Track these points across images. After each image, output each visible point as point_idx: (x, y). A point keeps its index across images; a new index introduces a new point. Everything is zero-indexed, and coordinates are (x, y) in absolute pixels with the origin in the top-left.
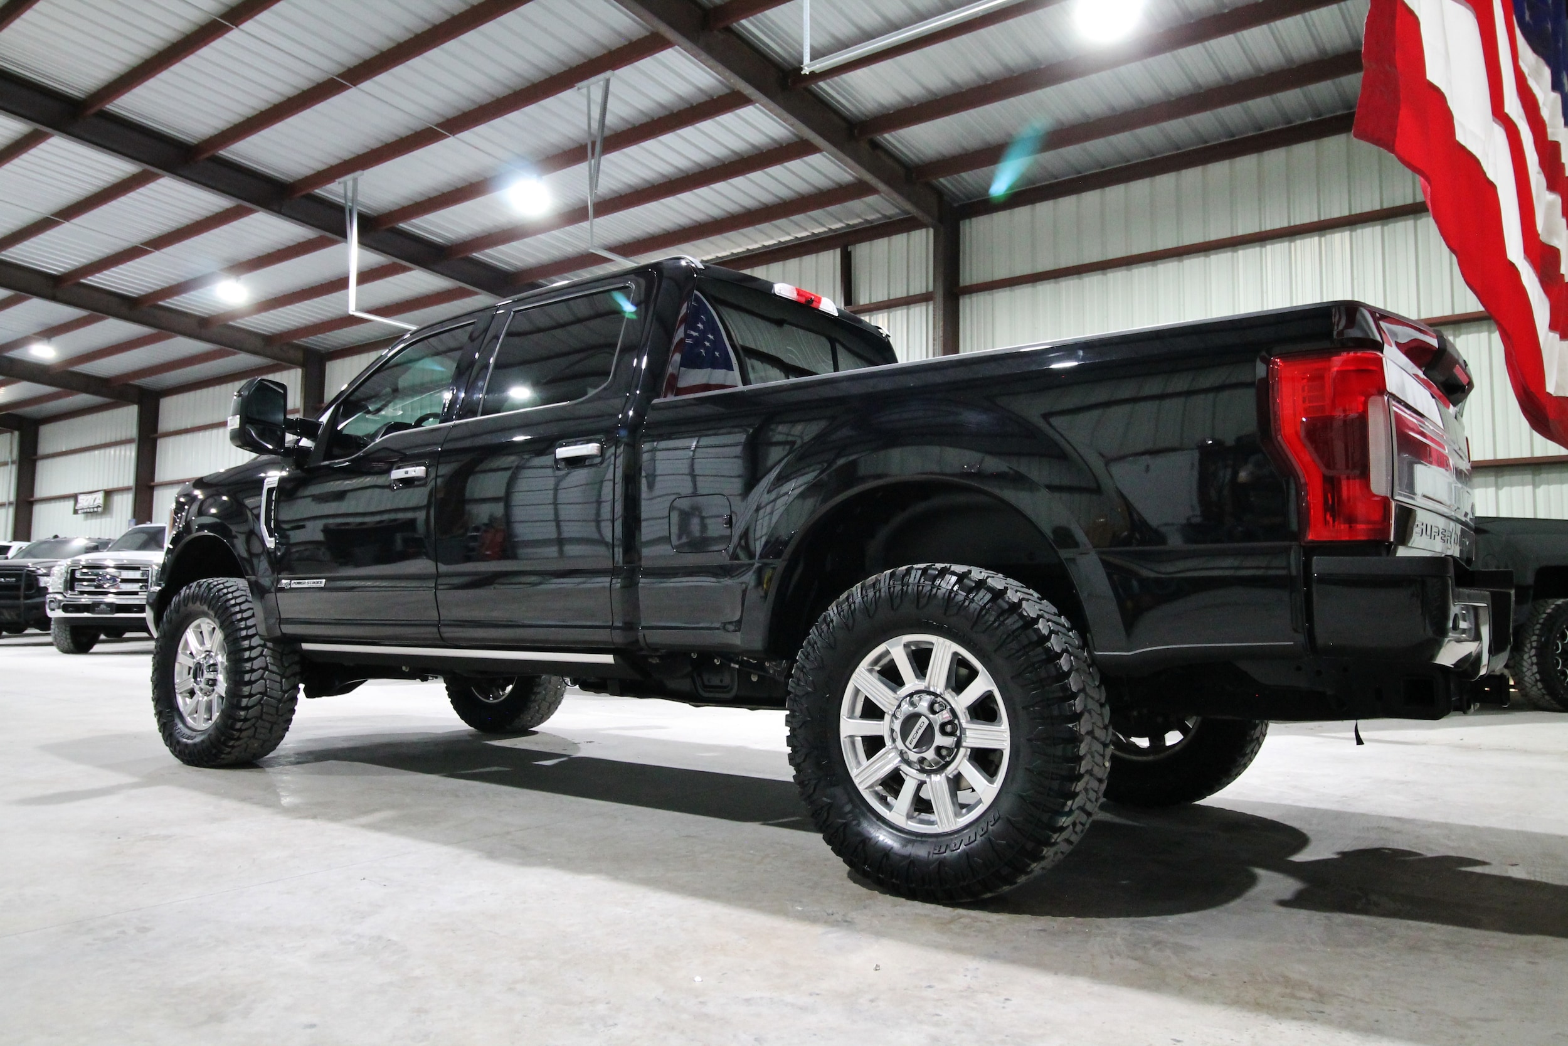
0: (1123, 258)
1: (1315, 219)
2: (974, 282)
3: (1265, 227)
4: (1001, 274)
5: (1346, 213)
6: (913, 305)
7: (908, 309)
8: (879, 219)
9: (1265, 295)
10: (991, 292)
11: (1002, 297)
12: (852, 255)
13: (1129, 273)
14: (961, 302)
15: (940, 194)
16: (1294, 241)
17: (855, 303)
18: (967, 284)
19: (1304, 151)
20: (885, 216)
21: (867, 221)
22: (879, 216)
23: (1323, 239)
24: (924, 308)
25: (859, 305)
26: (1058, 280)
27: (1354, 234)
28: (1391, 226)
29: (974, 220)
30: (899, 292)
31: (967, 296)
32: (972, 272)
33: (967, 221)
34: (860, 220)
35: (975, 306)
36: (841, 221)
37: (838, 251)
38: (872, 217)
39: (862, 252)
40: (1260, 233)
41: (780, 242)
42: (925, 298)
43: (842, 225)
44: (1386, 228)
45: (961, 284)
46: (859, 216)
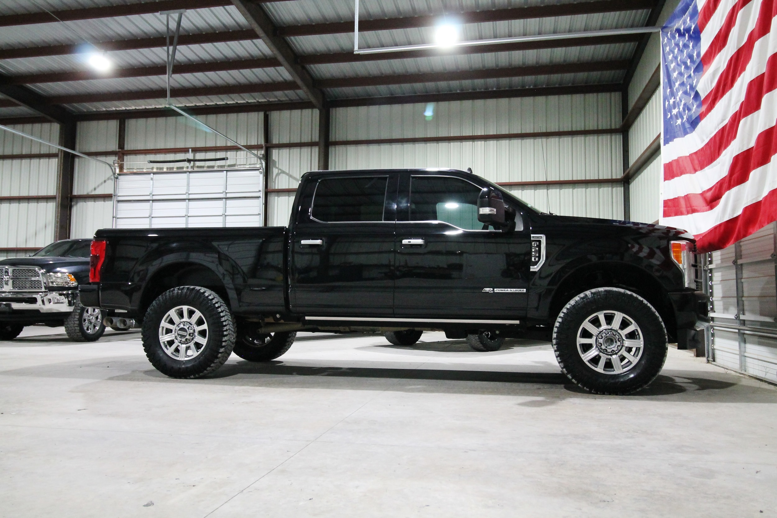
0: (411, 139)
1: (495, 133)
2: (337, 140)
3: (474, 134)
4: (351, 138)
5: (507, 133)
6: (303, 147)
7: (301, 149)
8: (286, 100)
9: (473, 163)
10: (346, 145)
11: (351, 149)
12: (269, 116)
13: (414, 145)
14: (330, 148)
15: (323, 93)
16: (486, 141)
17: (270, 143)
18: (334, 140)
19: (491, 102)
20: (290, 100)
21: (279, 100)
22: (287, 99)
23: (498, 142)
24: (309, 149)
25: (273, 144)
26: (380, 144)
27: (510, 142)
28: (525, 140)
29: (338, 109)
30: (296, 140)
31: (333, 146)
32: (337, 134)
33: (334, 109)
34: (276, 100)
35: (337, 152)
36: (265, 98)
37: (262, 114)
38: (284, 99)
39: (275, 116)
40: (472, 136)
41: (227, 103)
42: (311, 144)
43: (266, 100)
44: (523, 141)
45: (330, 140)
46: (276, 97)
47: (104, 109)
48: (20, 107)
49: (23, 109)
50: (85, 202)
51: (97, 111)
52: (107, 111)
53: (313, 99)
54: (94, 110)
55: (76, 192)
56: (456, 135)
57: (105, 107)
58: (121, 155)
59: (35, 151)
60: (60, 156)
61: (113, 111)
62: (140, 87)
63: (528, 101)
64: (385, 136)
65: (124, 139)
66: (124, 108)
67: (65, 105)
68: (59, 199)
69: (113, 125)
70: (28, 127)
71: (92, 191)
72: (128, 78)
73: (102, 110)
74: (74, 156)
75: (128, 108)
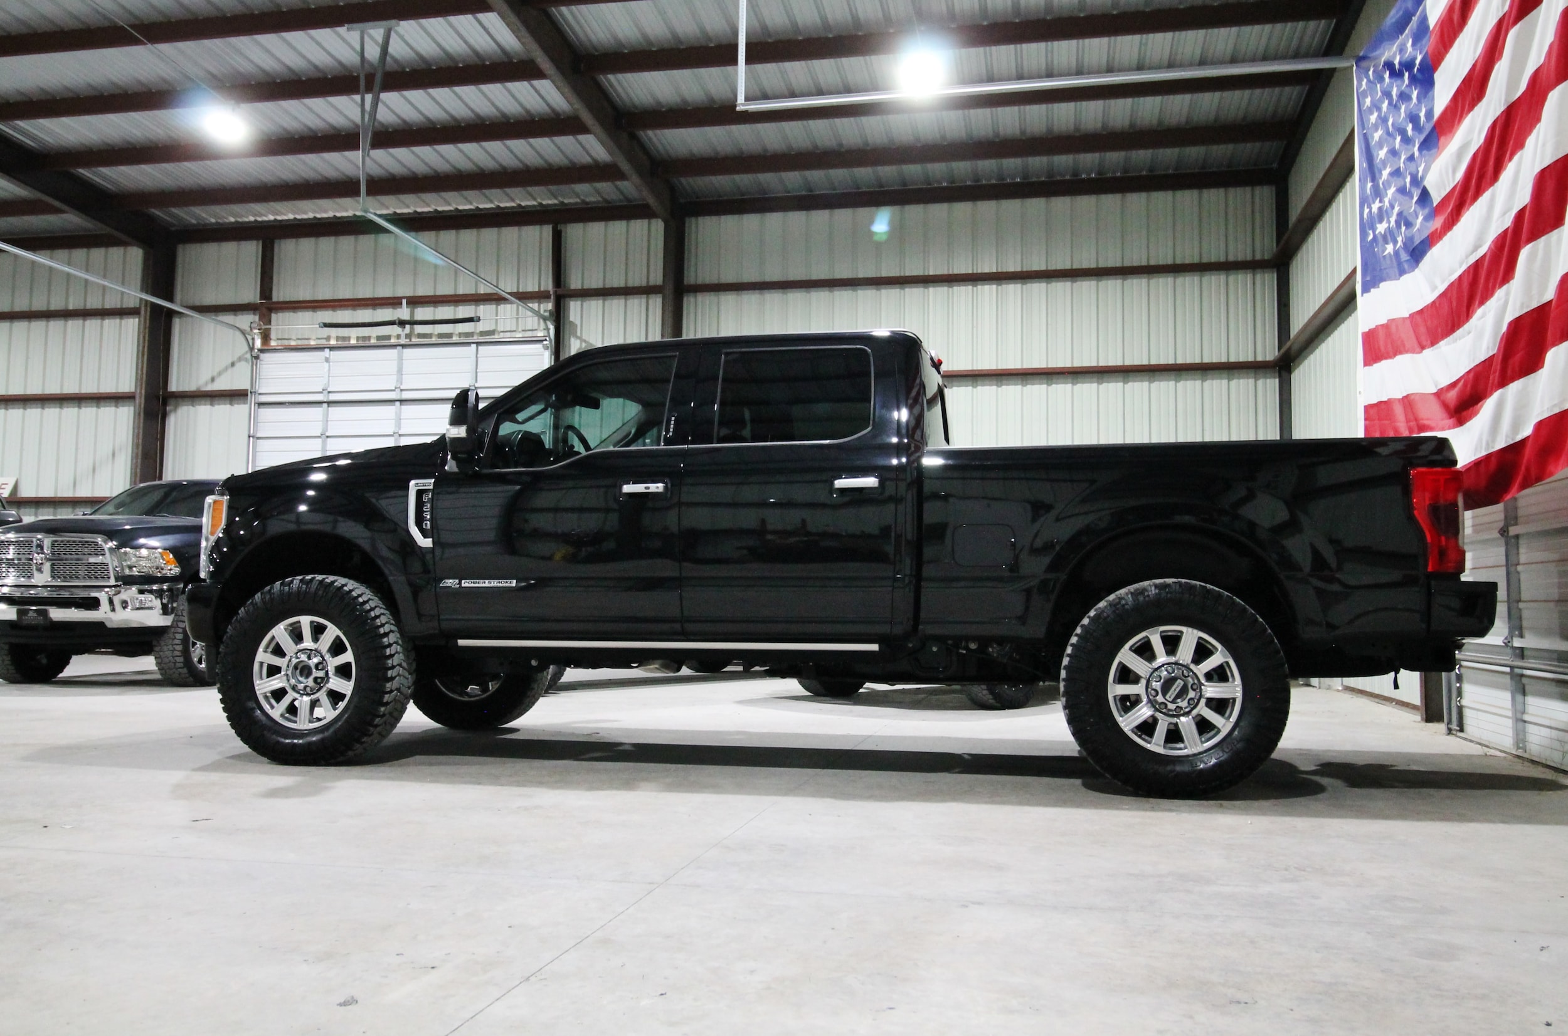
0: (848, 280)
1: (1019, 269)
2: (700, 282)
3: (977, 270)
4: (729, 277)
5: (1043, 268)
6: (632, 296)
7: (626, 300)
8: (598, 202)
9: (975, 329)
10: (717, 293)
11: (729, 300)
12: (563, 234)
13: (854, 293)
14: (685, 299)
15: (672, 189)
16: (1001, 285)
17: (565, 286)
18: (692, 282)
19: (1012, 206)
20: (606, 201)
21: (584, 202)
22: (599, 199)
23: (1024, 286)
24: (643, 301)
25: (570, 290)
26: (786, 291)
27: (1049, 285)
28: (1079, 283)
29: (701, 220)
30: (617, 282)
31: (692, 294)
32: (699, 270)
33: (693, 220)
34: (578, 201)
35: (699, 304)
36: (556, 198)
37: (547, 231)
38: (592, 199)
39: (574, 232)
40: (973, 274)
41: (478, 207)
42: (647, 291)
43: (556, 202)
44: (1075, 284)
45: (685, 282)
46: (578, 196)
47: (232, 220)
48: (64, 216)
49: (70, 220)
50: (193, 406)
51: (217, 223)
52: (237, 222)
53: (651, 201)
54: (213, 220)
55: (174, 386)
56: (939, 272)
57: (234, 216)
58: (264, 311)
59: (94, 303)
60: (143, 312)
61: (250, 222)
62: (305, 175)
63: (1086, 203)
64: (796, 273)
65: (271, 278)
66: (271, 218)
67: (153, 210)
68: (140, 400)
69: (251, 250)
70: (79, 254)
71: (206, 384)
72: (280, 158)
73: (227, 221)
74: (170, 314)
75: (279, 218)
